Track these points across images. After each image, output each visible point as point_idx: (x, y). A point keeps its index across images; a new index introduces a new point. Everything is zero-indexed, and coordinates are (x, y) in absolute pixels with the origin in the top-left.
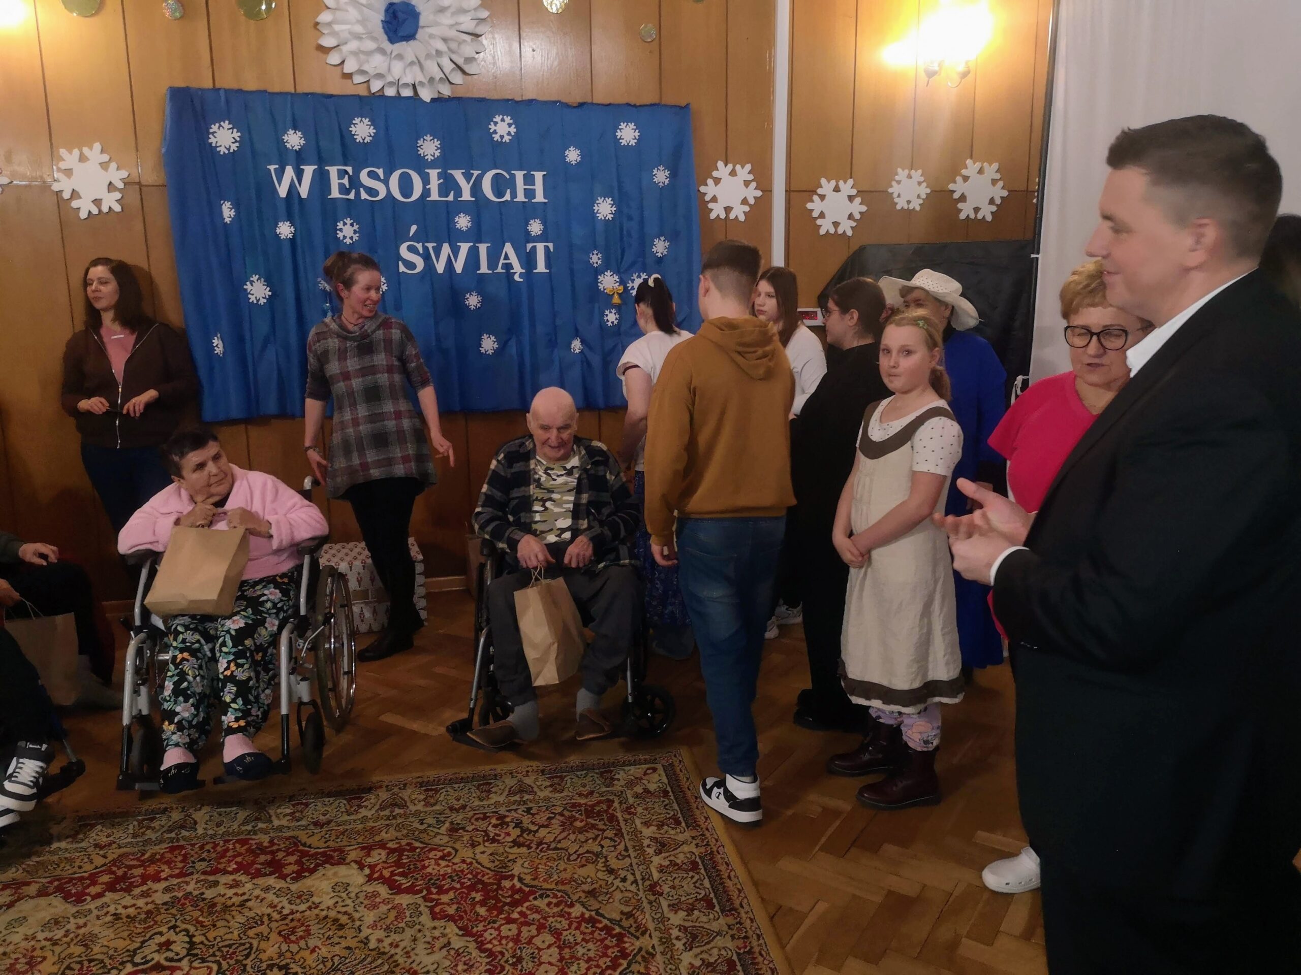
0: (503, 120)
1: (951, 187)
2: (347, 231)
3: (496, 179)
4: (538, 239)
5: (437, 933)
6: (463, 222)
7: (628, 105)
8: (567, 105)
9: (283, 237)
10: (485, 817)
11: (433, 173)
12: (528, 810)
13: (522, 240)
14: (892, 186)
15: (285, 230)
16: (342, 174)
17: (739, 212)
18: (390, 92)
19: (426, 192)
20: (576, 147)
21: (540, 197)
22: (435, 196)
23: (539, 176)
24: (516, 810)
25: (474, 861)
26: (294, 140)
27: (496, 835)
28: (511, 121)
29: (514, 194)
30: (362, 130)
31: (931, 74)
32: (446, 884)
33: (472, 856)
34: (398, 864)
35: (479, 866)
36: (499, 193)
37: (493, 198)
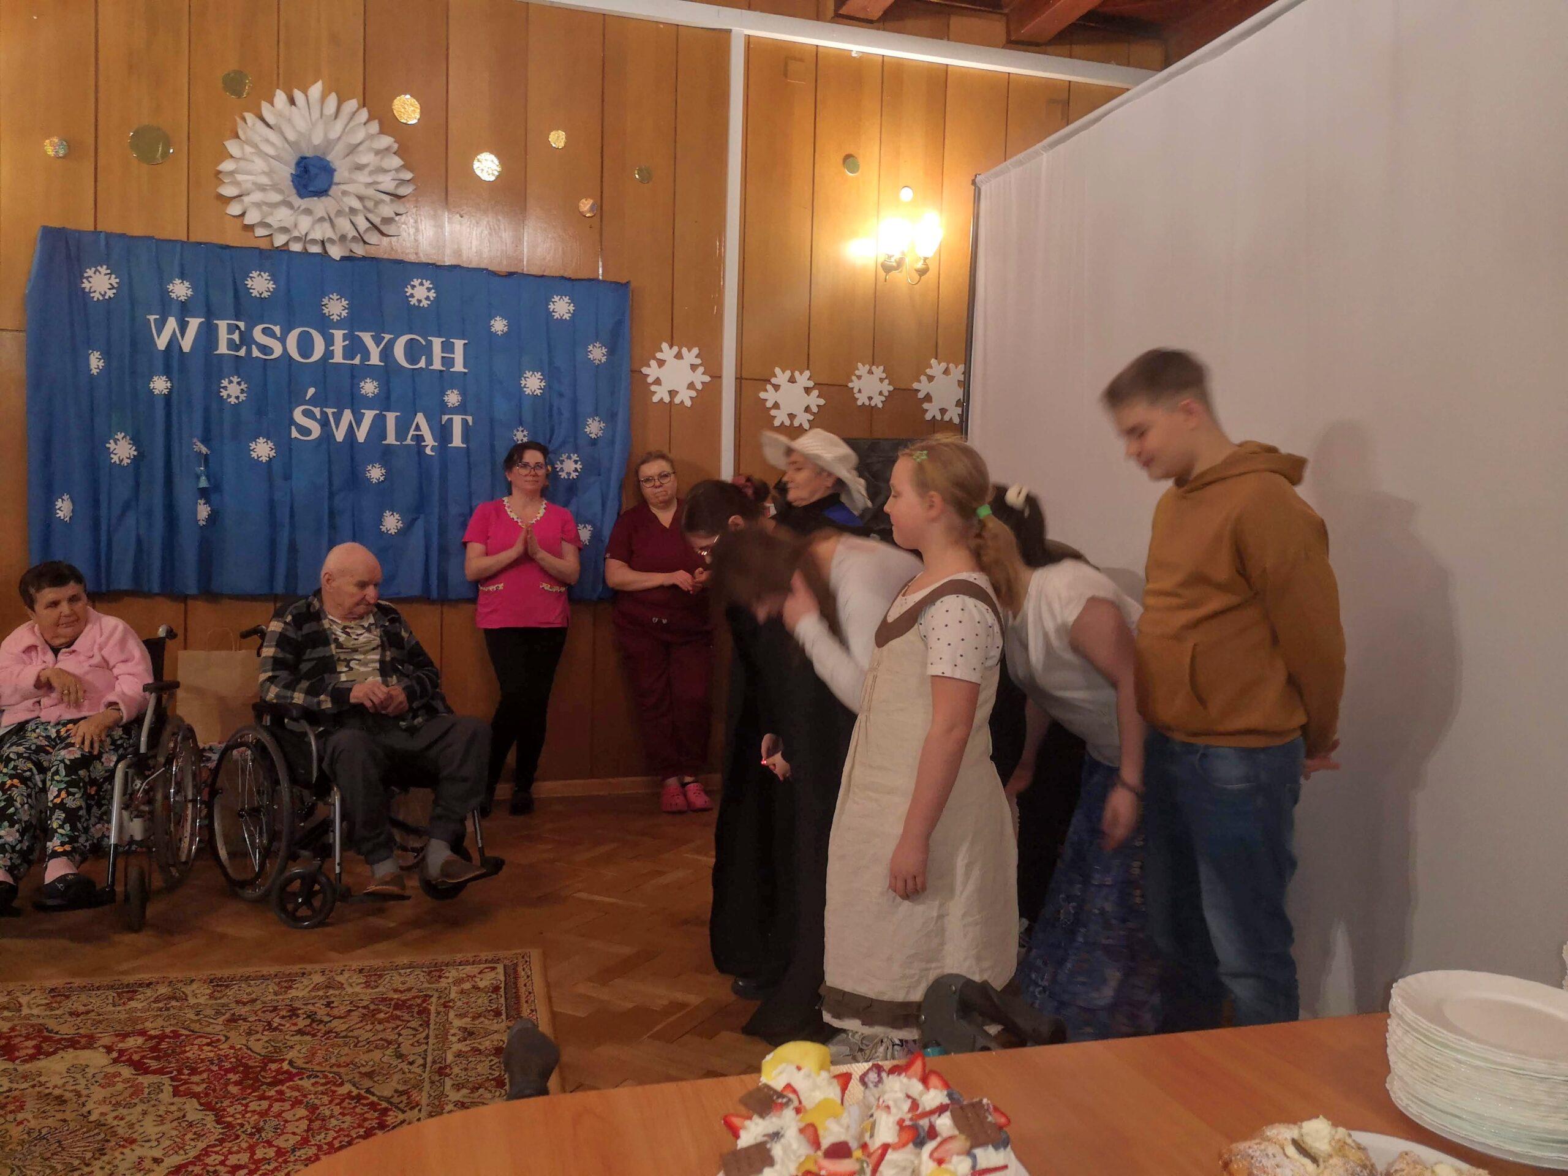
0: (421, 284)
1: (915, 386)
2: (233, 390)
3: (410, 345)
4: (456, 410)
5: (173, 1108)
6: (369, 387)
7: (563, 278)
8: (494, 274)
9: (156, 392)
10: (275, 1009)
11: (338, 335)
12: (328, 1005)
13: (437, 412)
14: (852, 381)
15: (160, 385)
16: (231, 329)
17: (685, 397)
18: (296, 247)
19: (329, 354)
20: (503, 317)
21: (459, 367)
22: (338, 358)
23: (459, 344)
24: (313, 1004)
25: (244, 1047)
26: (180, 290)
27: (280, 1025)
28: (431, 286)
29: (430, 362)
30: (260, 284)
31: (887, 269)
32: (202, 1067)
33: (244, 1042)
34: (153, 1049)
35: (249, 1052)
36: (412, 357)
37: (403, 363)
